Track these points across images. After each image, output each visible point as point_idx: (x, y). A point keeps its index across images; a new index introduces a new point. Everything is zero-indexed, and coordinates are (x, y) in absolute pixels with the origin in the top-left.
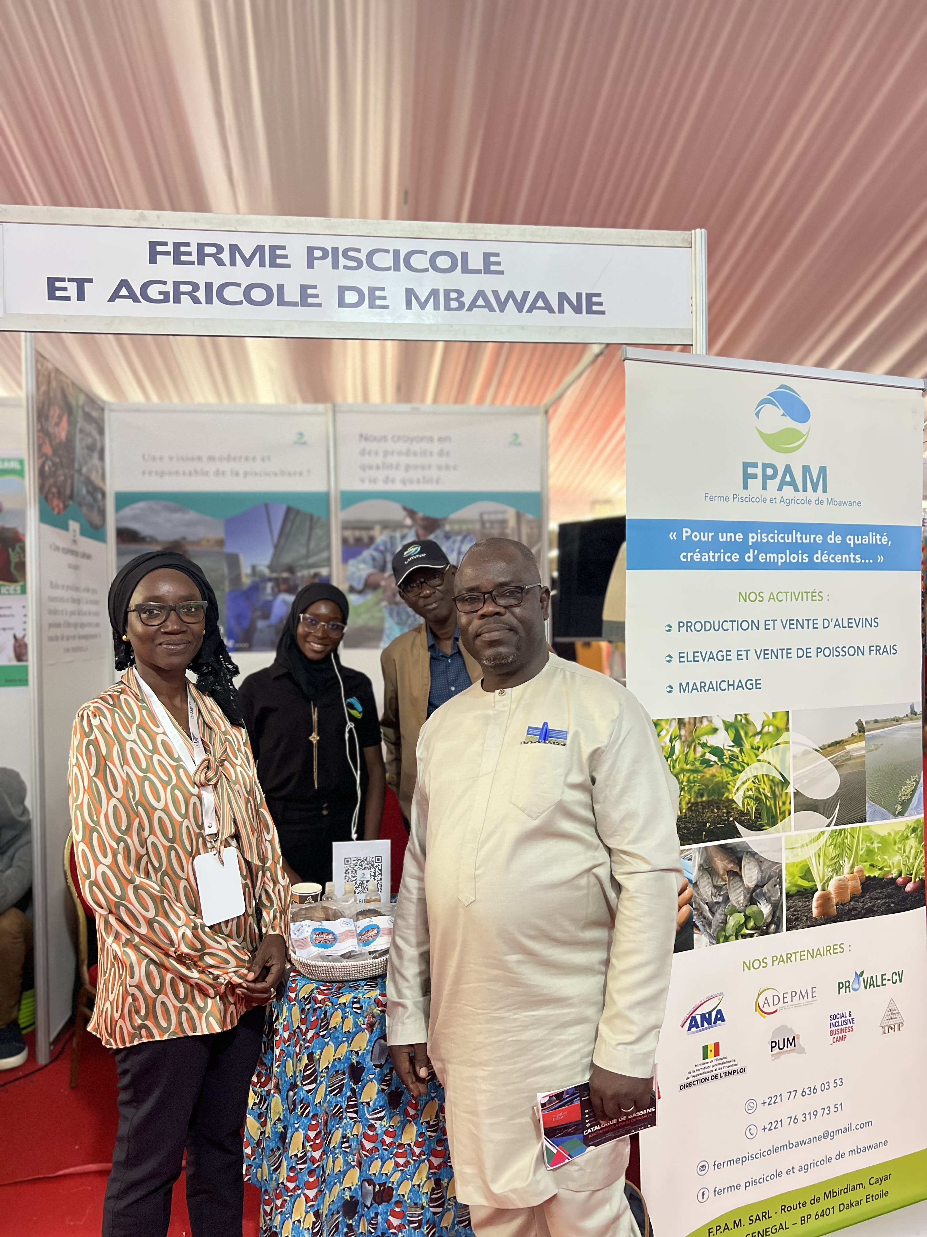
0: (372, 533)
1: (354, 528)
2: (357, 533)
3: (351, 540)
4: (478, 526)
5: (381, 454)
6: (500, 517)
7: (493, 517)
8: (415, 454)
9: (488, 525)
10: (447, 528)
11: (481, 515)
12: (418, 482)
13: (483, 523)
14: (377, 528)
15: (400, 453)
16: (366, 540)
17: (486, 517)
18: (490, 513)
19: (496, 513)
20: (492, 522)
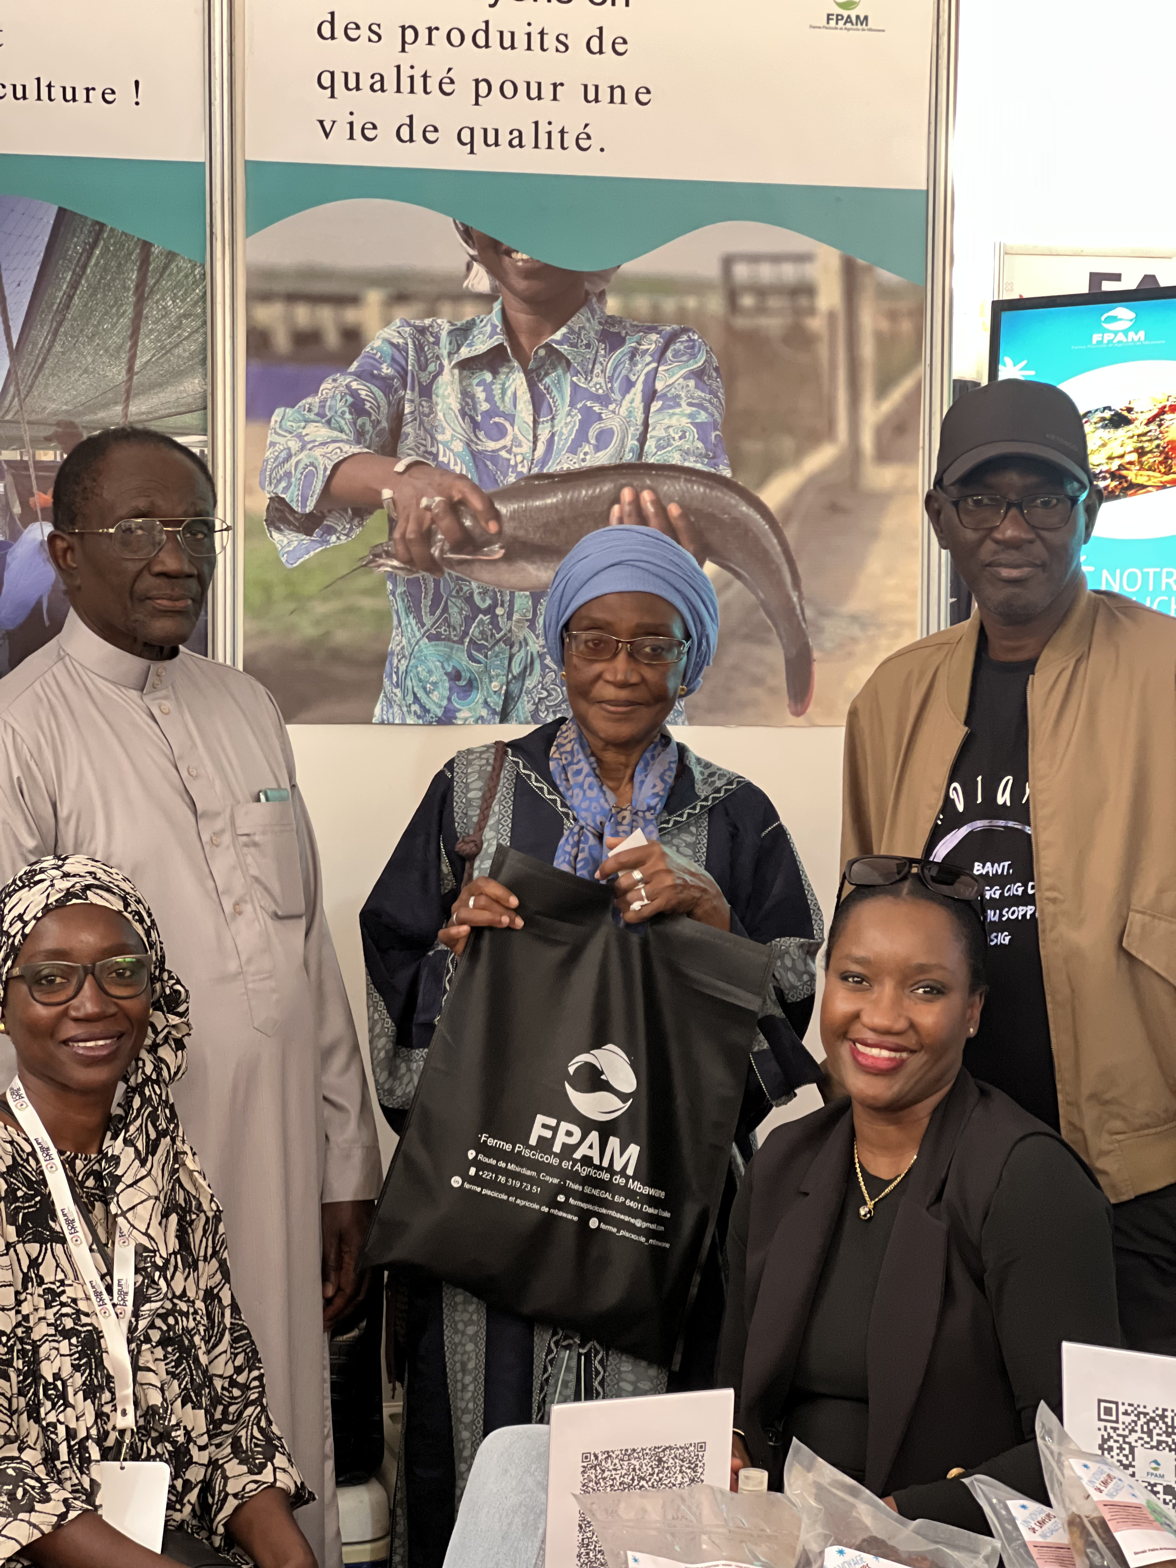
0: (351, 315)
1: (292, 298)
2: (303, 315)
3: (282, 341)
4: (715, 304)
5: (392, 37)
6: (789, 272)
7: (766, 273)
8: (508, 42)
9: (747, 301)
11: (728, 262)
12: (517, 140)
13: (732, 292)
14: (374, 297)
16: (332, 339)
17: (741, 271)
18: (754, 259)
19: (776, 259)
20: (761, 291)
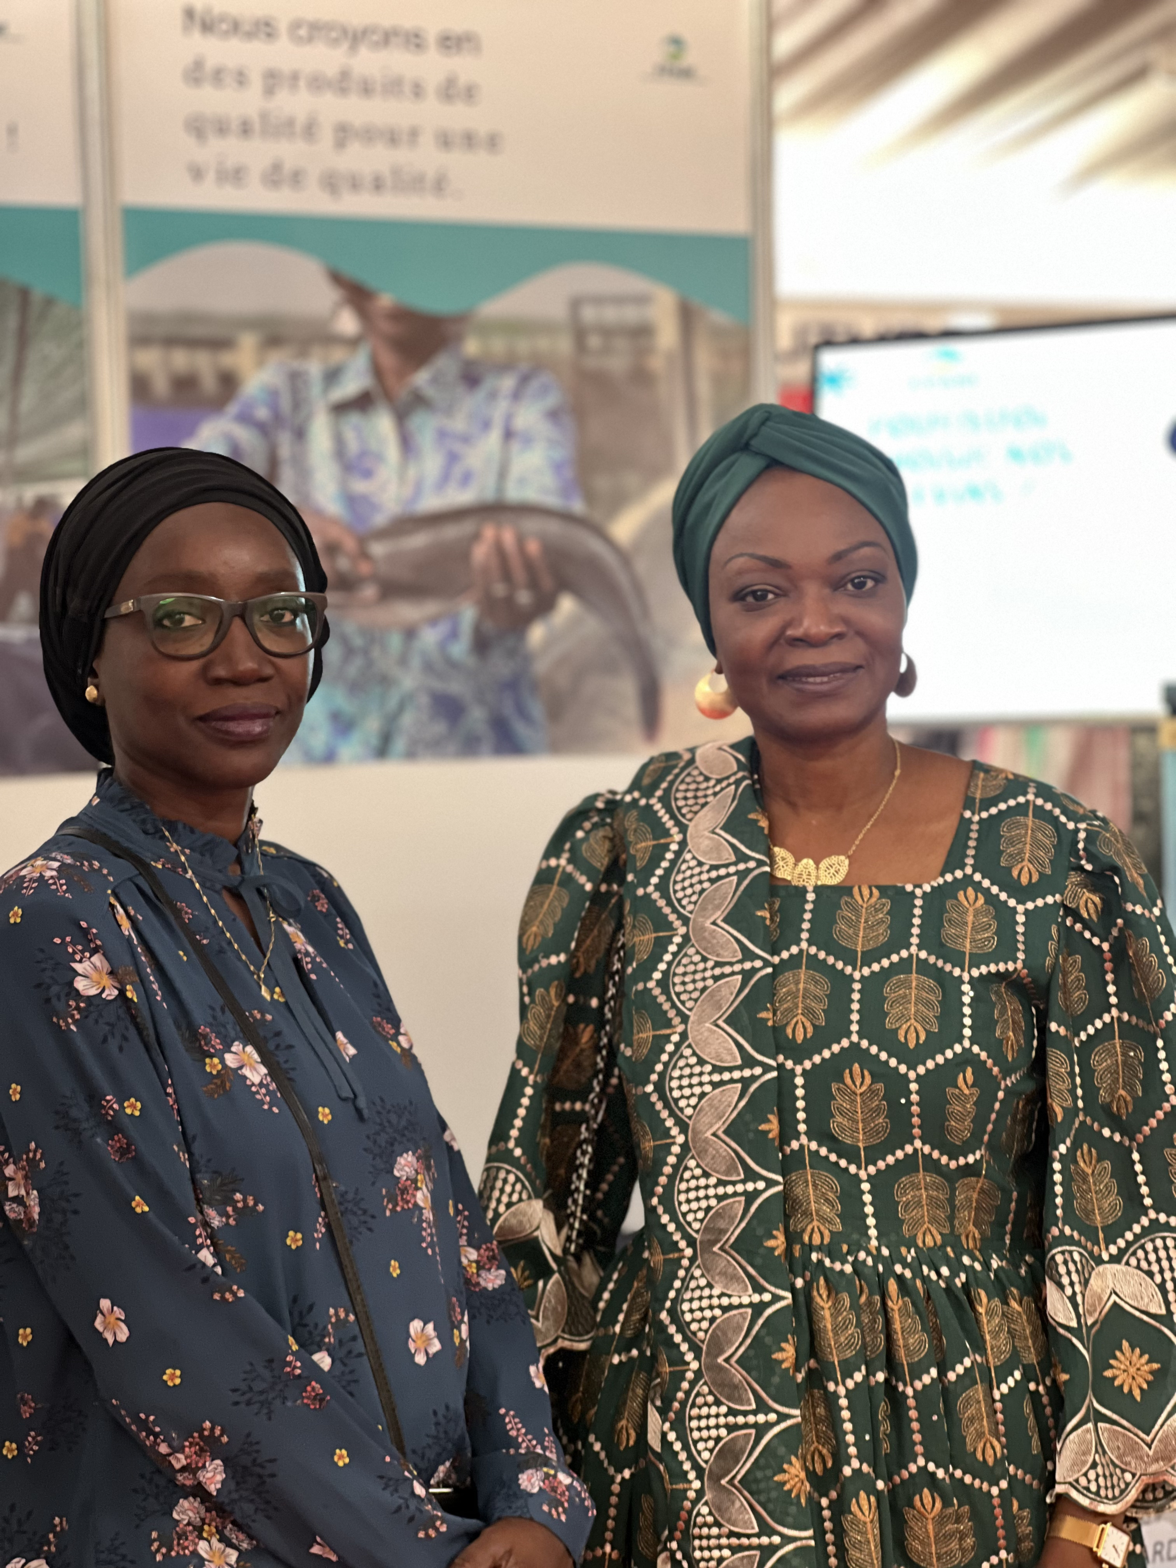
0: (228, 360)
1: (171, 342)
2: (181, 360)
3: (161, 386)
4: (564, 345)
5: (256, 84)
6: (630, 315)
7: (611, 315)
8: (367, 89)
9: (594, 341)
10: (472, 347)
11: (576, 304)
12: (378, 185)
13: (580, 334)
14: (248, 342)
15: (317, 83)
16: (209, 384)
17: (589, 314)
18: (599, 300)
19: (619, 300)
20: (607, 332)
